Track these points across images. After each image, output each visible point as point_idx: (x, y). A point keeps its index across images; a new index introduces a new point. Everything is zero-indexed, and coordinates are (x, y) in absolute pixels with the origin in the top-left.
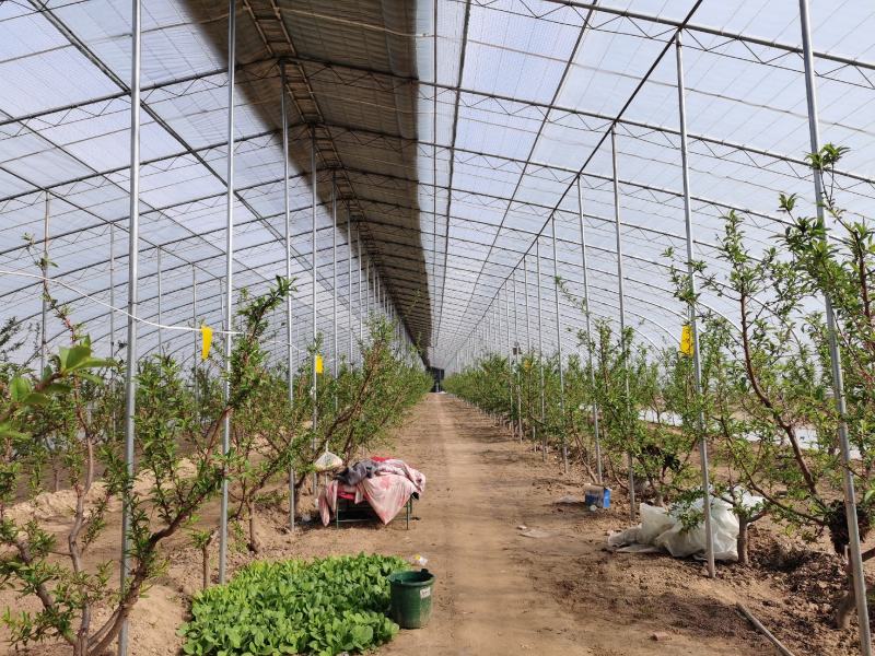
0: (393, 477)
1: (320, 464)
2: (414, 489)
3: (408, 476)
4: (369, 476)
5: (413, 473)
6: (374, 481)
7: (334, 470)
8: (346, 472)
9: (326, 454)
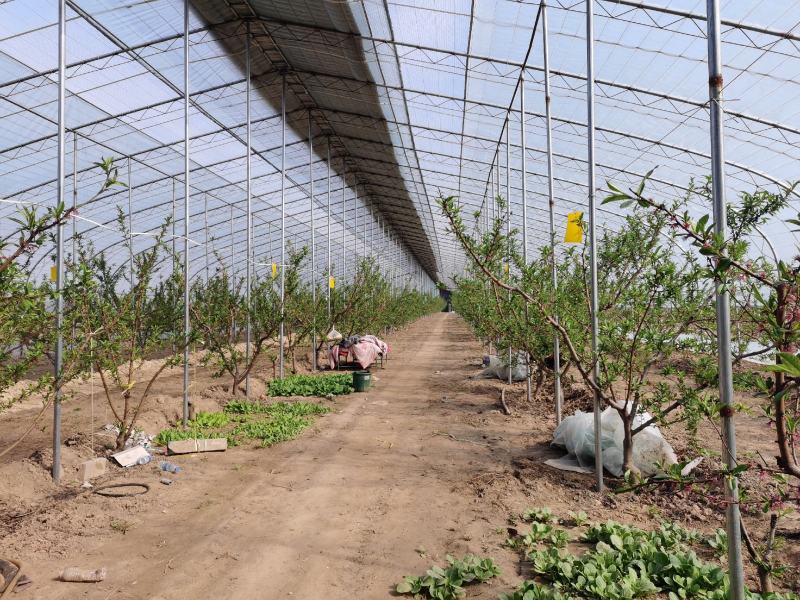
0: (368, 344)
1: (330, 336)
2: (380, 351)
3: (377, 344)
4: (355, 343)
5: (380, 342)
6: (358, 346)
7: (336, 340)
8: (343, 341)
9: (334, 331)
